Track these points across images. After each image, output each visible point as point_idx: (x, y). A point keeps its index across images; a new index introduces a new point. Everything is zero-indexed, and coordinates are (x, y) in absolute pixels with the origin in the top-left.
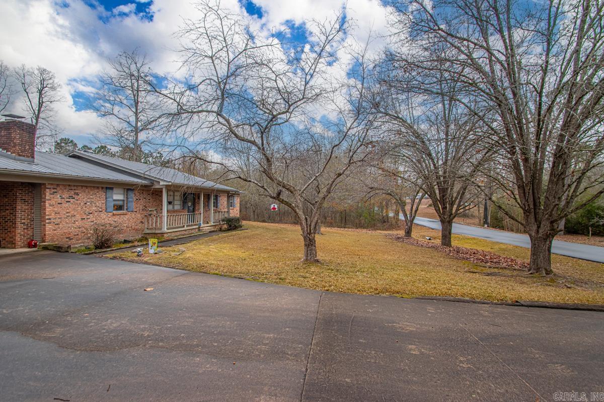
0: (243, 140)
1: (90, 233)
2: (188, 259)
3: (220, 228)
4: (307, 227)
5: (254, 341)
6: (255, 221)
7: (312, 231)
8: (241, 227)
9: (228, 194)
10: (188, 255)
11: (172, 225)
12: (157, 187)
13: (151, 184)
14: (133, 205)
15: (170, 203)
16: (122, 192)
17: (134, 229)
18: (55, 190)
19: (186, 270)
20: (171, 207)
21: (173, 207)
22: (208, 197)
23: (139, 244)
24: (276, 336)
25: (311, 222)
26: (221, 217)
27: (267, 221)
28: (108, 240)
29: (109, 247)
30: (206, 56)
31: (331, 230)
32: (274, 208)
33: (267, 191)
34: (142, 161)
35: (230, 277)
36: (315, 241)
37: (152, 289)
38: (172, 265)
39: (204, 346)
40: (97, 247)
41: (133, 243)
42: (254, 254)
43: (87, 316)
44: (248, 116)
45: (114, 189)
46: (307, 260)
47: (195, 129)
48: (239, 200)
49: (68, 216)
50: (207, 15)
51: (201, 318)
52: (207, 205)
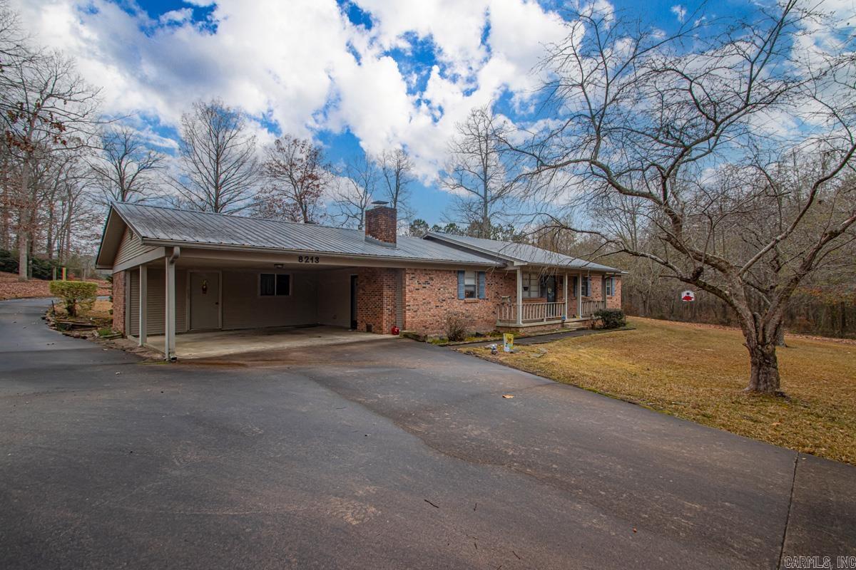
0: (632, 193)
1: (444, 323)
2: (552, 364)
3: (592, 325)
4: (757, 332)
5: (666, 507)
6: (646, 317)
7: (768, 340)
8: (625, 325)
9: (603, 276)
10: (551, 360)
11: (529, 317)
12: (510, 268)
13: (502, 265)
14: (485, 292)
15: (525, 289)
16: (473, 276)
17: (486, 321)
18: (413, 276)
19: (550, 379)
20: (526, 293)
21: (529, 295)
22: (574, 280)
23: (492, 339)
24: (705, 509)
25: (766, 323)
26: (592, 308)
27: (667, 317)
28: (460, 332)
29: (461, 340)
30: (573, 85)
31: (807, 341)
32: (688, 298)
33: (674, 270)
34: (492, 237)
35: (615, 398)
36: (775, 358)
37: (512, 397)
38: (531, 369)
39: (585, 491)
40: (451, 339)
41: (485, 337)
42: (649, 368)
43: (447, 416)
44: (638, 156)
45: (466, 273)
46: (757, 390)
47: (559, 189)
48: (620, 284)
49: (424, 303)
50: (576, 28)
51: (577, 449)
52: (573, 290)
